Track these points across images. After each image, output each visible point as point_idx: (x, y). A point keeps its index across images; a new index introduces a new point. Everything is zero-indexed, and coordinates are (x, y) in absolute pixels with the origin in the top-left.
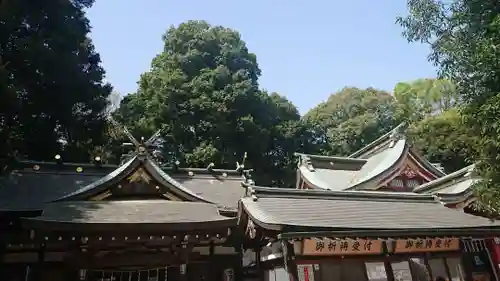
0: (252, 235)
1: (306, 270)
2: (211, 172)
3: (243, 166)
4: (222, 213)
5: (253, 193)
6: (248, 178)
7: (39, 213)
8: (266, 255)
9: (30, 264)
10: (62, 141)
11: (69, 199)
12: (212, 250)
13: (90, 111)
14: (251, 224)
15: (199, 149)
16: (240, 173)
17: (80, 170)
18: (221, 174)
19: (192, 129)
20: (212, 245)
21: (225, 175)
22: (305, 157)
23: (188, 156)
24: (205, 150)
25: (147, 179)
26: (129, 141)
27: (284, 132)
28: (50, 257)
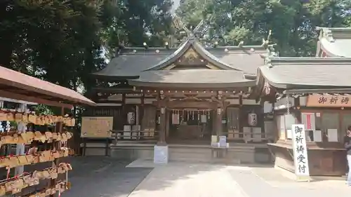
0: (268, 91)
1: (309, 116)
2: (241, 49)
3: (267, 42)
4: (247, 78)
5: (269, 62)
6: (271, 51)
7: (138, 77)
8: (278, 106)
9: (138, 105)
10: (149, 34)
11: (153, 69)
12: (241, 102)
13: (161, 11)
14: (266, 84)
15: (234, 31)
16: (266, 47)
17: (158, 51)
18: (249, 49)
19: (229, 16)
20: (241, 98)
21: (252, 49)
22: (326, 30)
23: (226, 37)
24: (239, 32)
25: (195, 56)
26: (183, 30)
27: (311, 9)
28: (147, 101)
